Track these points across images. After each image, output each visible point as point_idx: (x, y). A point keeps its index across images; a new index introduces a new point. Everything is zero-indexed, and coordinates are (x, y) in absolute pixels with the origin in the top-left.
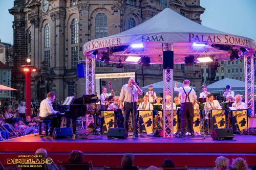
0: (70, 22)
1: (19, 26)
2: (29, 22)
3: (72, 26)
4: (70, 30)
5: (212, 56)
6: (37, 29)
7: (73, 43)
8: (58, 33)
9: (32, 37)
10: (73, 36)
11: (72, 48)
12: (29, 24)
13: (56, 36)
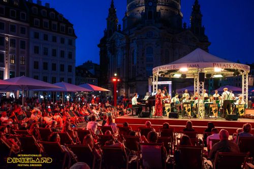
0: (132, 52)
1: (103, 54)
2: (108, 52)
3: (133, 54)
4: (131, 57)
5: (222, 74)
6: (113, 56)
7: (133, 63)
8: (125, 58)
9: (110, 60)
10: (133, 59)
11: (133, 67)
12: (109, 53)
13: (124, 60)
